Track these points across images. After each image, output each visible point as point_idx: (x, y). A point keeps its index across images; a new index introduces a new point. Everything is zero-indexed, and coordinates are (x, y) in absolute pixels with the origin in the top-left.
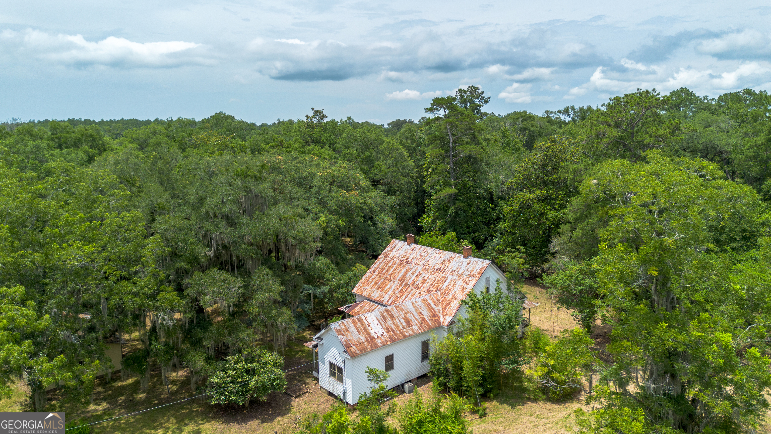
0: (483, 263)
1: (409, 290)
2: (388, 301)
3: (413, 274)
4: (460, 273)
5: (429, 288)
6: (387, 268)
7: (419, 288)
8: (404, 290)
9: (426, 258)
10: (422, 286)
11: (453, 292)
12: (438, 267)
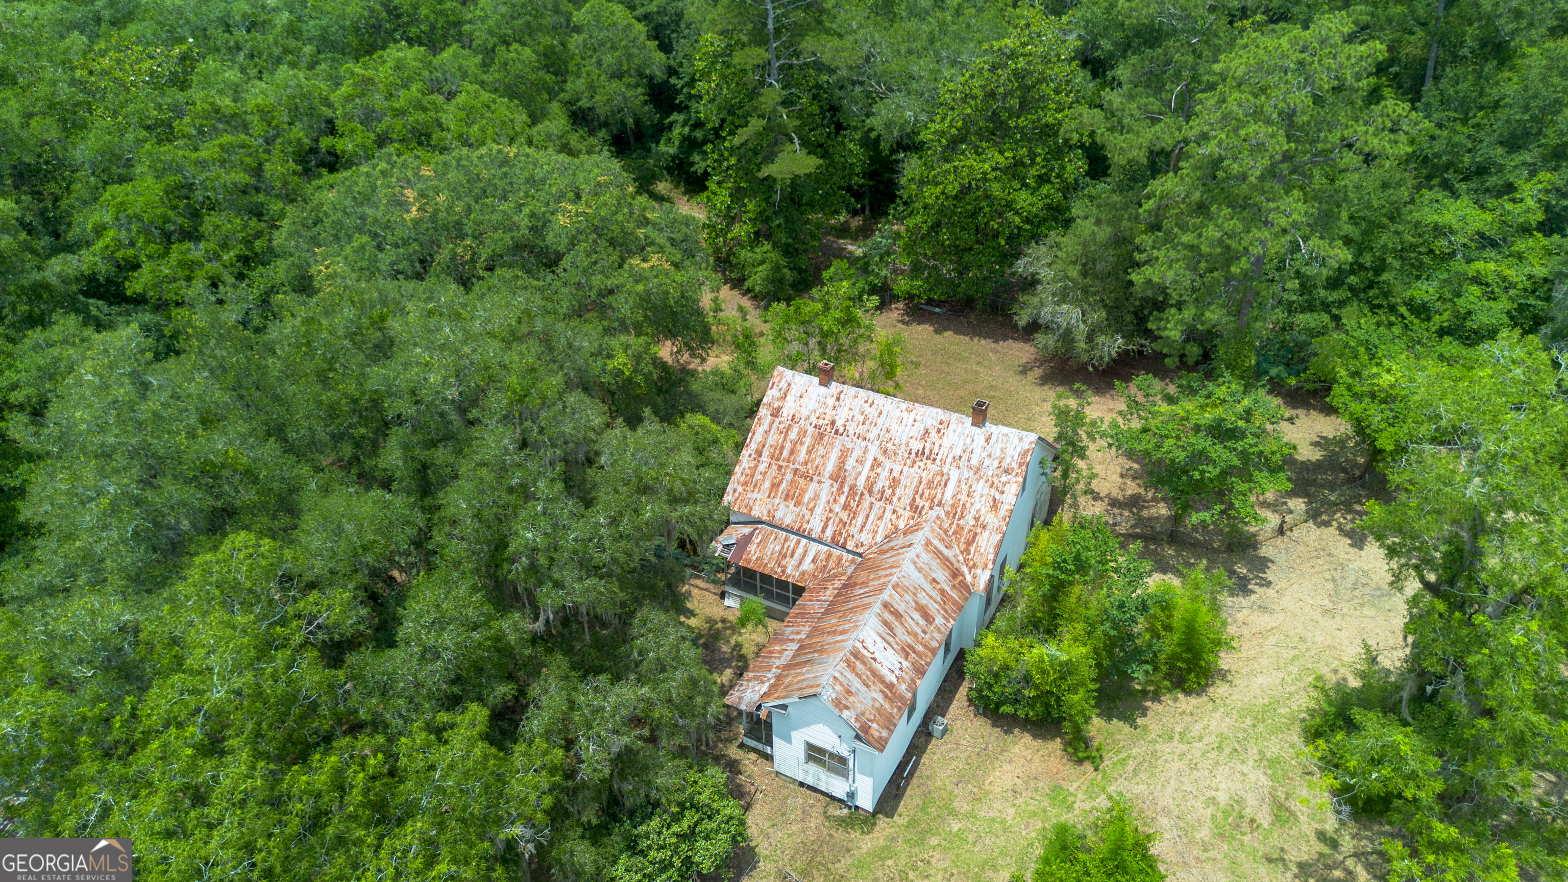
0: (1021, 439)
1: (866, 504)
2: (823, 531)
3: (860, 462)
4: (974, 462)
5: (914, 500)
6: (788, 446)
7: (889, 501)
8: (853, 504)
9: (880, 421)
10: (893, 494)
11: (973, 512)
12: (916, 446)
